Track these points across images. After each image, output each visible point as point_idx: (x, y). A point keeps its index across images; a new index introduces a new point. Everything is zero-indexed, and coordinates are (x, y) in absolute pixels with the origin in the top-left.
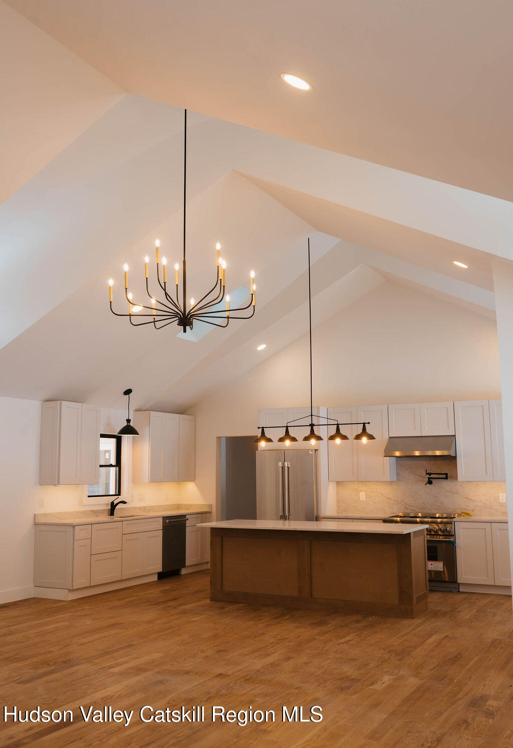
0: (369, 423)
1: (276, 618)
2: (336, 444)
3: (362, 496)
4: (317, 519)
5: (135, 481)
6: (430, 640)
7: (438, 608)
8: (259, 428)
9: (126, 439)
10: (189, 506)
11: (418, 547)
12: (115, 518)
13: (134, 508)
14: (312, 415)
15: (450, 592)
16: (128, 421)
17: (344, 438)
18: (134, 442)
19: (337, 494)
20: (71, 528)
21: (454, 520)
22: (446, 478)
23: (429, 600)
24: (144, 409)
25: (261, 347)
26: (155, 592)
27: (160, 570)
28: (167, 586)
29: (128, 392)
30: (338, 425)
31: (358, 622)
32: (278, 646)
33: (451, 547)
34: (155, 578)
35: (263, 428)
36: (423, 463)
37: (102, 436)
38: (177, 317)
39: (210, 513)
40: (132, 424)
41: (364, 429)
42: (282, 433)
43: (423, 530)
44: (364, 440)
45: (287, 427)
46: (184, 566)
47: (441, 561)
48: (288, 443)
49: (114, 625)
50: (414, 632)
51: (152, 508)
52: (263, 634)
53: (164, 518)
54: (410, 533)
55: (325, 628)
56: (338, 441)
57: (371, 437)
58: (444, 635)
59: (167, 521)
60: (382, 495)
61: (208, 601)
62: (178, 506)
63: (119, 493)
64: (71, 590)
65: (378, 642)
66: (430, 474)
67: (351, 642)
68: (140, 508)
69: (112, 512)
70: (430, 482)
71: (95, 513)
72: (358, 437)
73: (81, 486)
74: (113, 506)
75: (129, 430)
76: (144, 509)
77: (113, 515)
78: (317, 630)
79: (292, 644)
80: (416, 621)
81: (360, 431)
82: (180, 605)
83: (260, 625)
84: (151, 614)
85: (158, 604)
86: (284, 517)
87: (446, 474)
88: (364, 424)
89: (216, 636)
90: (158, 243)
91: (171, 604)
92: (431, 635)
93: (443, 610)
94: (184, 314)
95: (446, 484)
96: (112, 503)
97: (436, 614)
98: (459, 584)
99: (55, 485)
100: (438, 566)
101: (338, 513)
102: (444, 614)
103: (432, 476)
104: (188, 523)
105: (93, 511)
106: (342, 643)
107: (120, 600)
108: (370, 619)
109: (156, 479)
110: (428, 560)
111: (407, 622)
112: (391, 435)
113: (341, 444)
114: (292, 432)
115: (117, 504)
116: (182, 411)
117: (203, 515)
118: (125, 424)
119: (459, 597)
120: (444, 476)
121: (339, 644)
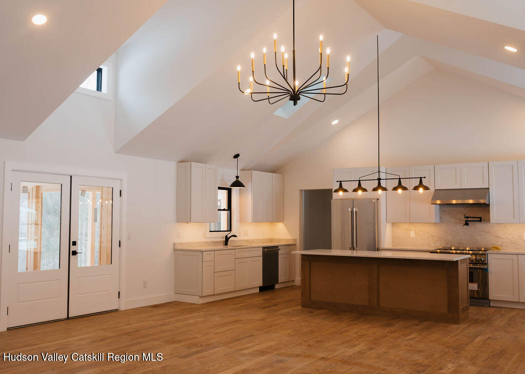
0: (425, 177)
1: (353, 320)
2: (399, 194)
3: (412, 234)
4: (378, 250)
5: (242, 220)
6: (477, 340)
7: (477, 317)
8: (337, 181)
9: (235, 190)
10: (280, 240)
11: (463, 271)
12: (229, 247)
13: (241, 240)
14: (379, 172)
15: (483, 306)
16: (237, 177)
17: (405, 189)
18: (240, 192)
19: (392, 232)
20: (200, 253)
21: (488, 252)
22: (480, 221)
23: (470, 311)
24: (248, 168)
25: (335, 122)
26: (259, 300)
27: (261, 285)
28: (267, 296)
29: (237, 156)
30: (400, 179)
31: (416, 325)
32: (360, 340)
33: (485, 272)
34: (257, 290)
35: (341, 181)
36: (462, 209)
37: (220, 188)
38: (289, 93)
39: (295, 245)
40: (239, 179)
41: (421, 182)
42: (356, 185)
43: (467, 258)
44: (421, 190)
45: (359, 181)
46: (277, 283)
47: (476, 283)
48: (360, 192)
49: (236, 321)
50: (463, 333)
51: (253, 241)
52: (347, 331)
53: (264, 248)
54: (458, 261)
55: (393, 329)
56: (400, 191)
57: (426, 188)
58: (487, 336)
59: (266, 250)
60: (428, 233)
61: (300, 307)
62: (271, 240)
63: (230, 230)
64: (202, 297)
65: (437, 340)
66: (467, 218)
67: (416, 339)
68: (245, 241)
69: (226, 243)
70: (467, 224)
71: (215, 243)
72: (416, 188)
73: (205, 224)
74: (227, 239)
75: (237, 184)
76: (247, 241)
77: (227, 245)
78: (388, 329)
79: (370, 339)
80: (462, 326)
81: (418, 183)
82: (279, 310)
83: (343, 325)
84: (260, 315)
85: (264, 308)
86: (353, 248)
87: (481, 218)
88: (421, 178)
89: (312, 331)
90: (275, 36)
91: (273, 308)
92: (477, 336)
93: (482, 318)
94: (294, 91)
95: (479, 226)
96: (226, 236)
97: (476, 322)
98: (490, 300)
99: (187, 223)
100: (474, 287)
101: (393, 246)
102: (483, 322)
103: (469, 219)
104: (280, 252)
105: (213, 242)
106: (409, 339)
107: (236, 304)
108: (425, 323)
109: (257, 220)
110: (470, 282)
111: (455, 326)
112: (436, 189)
113: (402, 193)
114: (363, 185)
115: (230, 237)
116: (274, 170)
117: (291, 246)
118: (235, 179)
119: (490, 310)
120: (479, 219)
121: (406, 340)
